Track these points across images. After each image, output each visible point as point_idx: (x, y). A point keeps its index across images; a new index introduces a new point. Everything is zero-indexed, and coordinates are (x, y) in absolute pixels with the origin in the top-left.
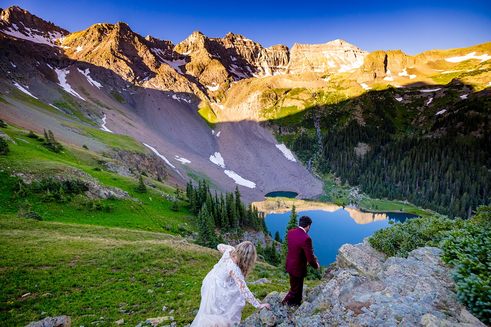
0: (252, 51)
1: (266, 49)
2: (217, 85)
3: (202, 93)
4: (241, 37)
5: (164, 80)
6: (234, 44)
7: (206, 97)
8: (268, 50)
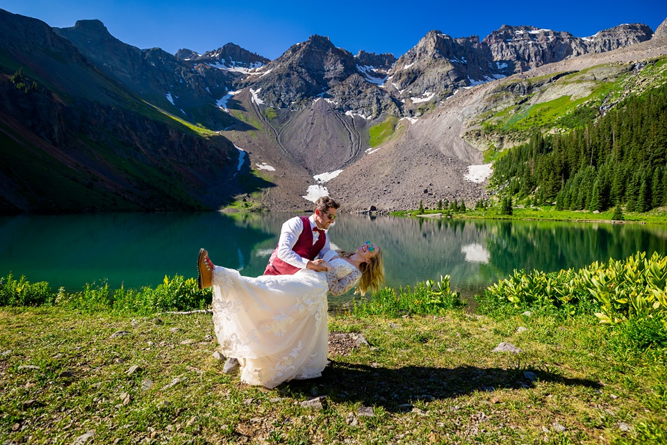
0: (545, 46)
1: (584, 39)
2: (430, 95)
3: (394, 105)
4: (527, 29)
5: (344, 93)
6: (506, 42)
7: (397, 110)
8: (586, 40)
